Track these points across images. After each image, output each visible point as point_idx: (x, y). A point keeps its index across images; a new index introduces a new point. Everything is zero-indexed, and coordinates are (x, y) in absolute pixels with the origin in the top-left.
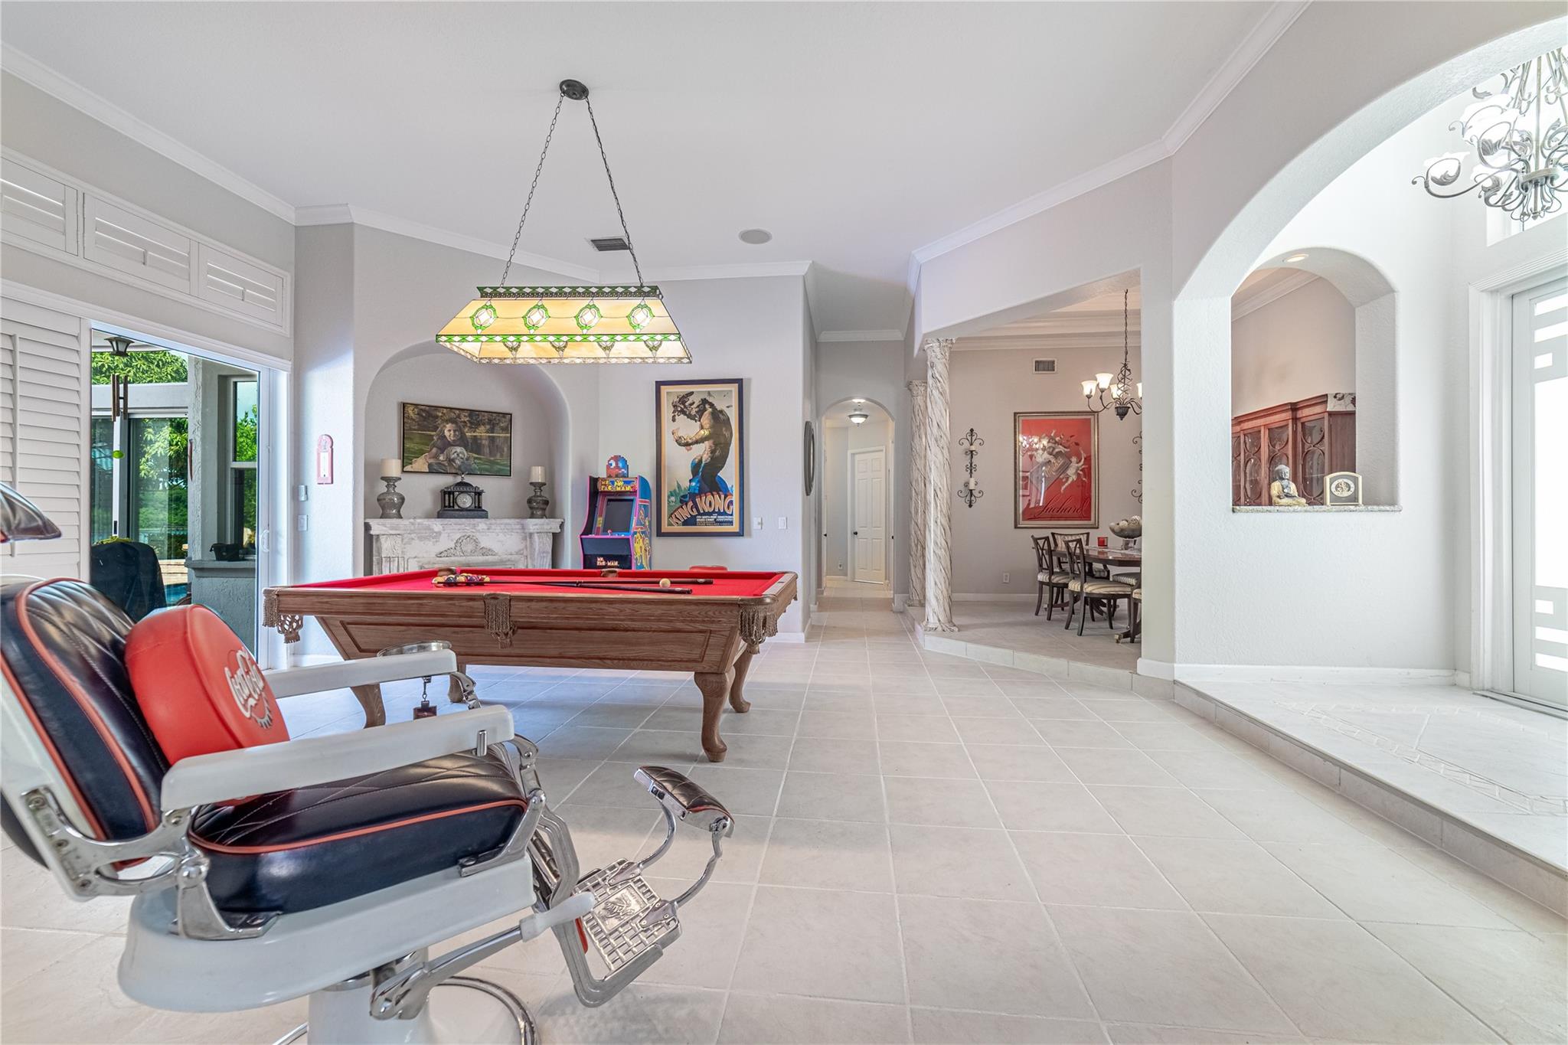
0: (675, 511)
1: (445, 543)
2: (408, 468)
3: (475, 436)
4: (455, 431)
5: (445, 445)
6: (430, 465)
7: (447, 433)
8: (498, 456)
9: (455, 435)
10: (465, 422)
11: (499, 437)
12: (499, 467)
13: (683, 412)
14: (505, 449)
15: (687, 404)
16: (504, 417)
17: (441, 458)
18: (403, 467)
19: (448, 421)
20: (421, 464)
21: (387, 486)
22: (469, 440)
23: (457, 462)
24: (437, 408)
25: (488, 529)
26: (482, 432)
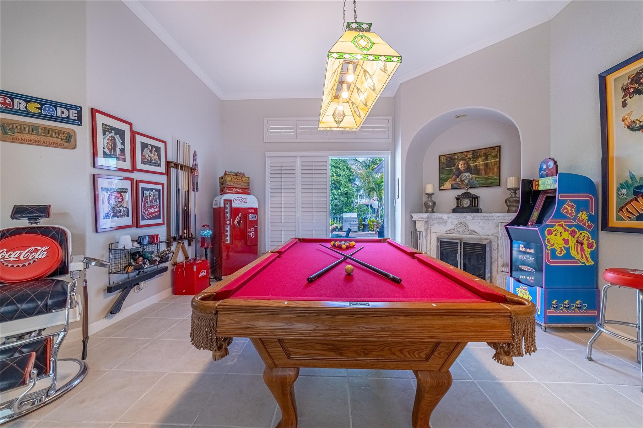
1: (450, 227)
2: (442, 188)
3: (476, 165)
4: (464, 164)
5: (459, 173)
6: (452, 185)
7: (460, 166)
8: (491, 174)
9: (464, 167)
10: (470, 158)
12: (491, 181)
13: (637, 92)
16: (494, 149)
17: (457, 180)
18: (440, 187)
19: (460, 160)
20: (448, 185)
21: (428, 198)
22: (473, 168)
23: (466, 181)
24: (455, 154)
26: (480, 162)
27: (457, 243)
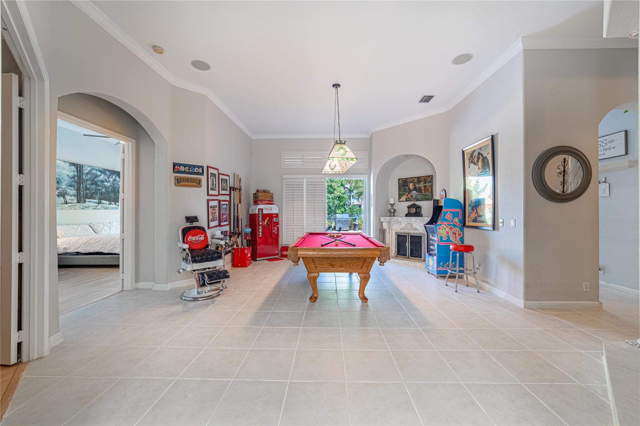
0: (470, 215)
1: (403, 225)
2: (400, 200)
3: (419, 186)
4: (413, 186)
5: (410, 191)
6: (406, 199)
7: (410, 187)
8: (427, 193)
9: (413, 187)
10: (416, 182)
11: (427, 185)
12: (428, 197)
13: (472, 162)
14: (430, 190)
15: (473, 157)
16: (429, 177)
17: (409, 196)
18: (399, 200)
19: (410, 183)
20: (403, 198)
21: (391, 206)
22: (418, 188)
23: (414, 196)
24: (407, 179)
25: (416, 221)
26: (422, 185)
27: (407, 236)
